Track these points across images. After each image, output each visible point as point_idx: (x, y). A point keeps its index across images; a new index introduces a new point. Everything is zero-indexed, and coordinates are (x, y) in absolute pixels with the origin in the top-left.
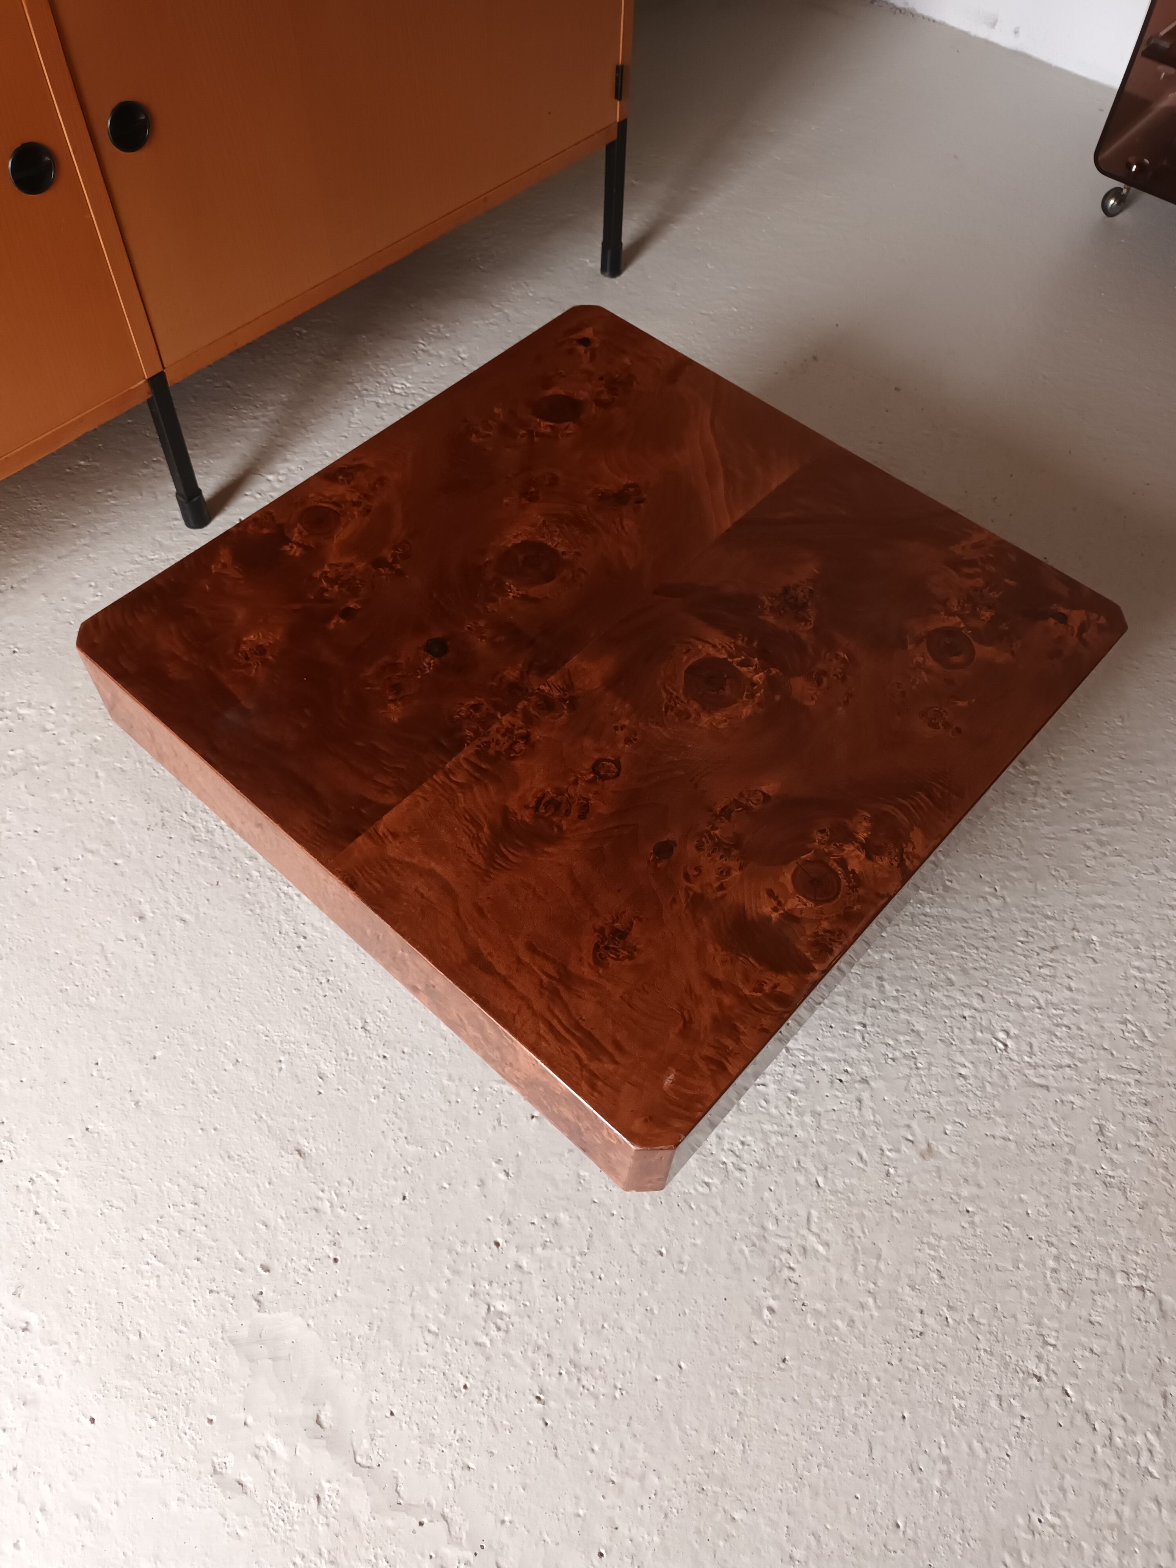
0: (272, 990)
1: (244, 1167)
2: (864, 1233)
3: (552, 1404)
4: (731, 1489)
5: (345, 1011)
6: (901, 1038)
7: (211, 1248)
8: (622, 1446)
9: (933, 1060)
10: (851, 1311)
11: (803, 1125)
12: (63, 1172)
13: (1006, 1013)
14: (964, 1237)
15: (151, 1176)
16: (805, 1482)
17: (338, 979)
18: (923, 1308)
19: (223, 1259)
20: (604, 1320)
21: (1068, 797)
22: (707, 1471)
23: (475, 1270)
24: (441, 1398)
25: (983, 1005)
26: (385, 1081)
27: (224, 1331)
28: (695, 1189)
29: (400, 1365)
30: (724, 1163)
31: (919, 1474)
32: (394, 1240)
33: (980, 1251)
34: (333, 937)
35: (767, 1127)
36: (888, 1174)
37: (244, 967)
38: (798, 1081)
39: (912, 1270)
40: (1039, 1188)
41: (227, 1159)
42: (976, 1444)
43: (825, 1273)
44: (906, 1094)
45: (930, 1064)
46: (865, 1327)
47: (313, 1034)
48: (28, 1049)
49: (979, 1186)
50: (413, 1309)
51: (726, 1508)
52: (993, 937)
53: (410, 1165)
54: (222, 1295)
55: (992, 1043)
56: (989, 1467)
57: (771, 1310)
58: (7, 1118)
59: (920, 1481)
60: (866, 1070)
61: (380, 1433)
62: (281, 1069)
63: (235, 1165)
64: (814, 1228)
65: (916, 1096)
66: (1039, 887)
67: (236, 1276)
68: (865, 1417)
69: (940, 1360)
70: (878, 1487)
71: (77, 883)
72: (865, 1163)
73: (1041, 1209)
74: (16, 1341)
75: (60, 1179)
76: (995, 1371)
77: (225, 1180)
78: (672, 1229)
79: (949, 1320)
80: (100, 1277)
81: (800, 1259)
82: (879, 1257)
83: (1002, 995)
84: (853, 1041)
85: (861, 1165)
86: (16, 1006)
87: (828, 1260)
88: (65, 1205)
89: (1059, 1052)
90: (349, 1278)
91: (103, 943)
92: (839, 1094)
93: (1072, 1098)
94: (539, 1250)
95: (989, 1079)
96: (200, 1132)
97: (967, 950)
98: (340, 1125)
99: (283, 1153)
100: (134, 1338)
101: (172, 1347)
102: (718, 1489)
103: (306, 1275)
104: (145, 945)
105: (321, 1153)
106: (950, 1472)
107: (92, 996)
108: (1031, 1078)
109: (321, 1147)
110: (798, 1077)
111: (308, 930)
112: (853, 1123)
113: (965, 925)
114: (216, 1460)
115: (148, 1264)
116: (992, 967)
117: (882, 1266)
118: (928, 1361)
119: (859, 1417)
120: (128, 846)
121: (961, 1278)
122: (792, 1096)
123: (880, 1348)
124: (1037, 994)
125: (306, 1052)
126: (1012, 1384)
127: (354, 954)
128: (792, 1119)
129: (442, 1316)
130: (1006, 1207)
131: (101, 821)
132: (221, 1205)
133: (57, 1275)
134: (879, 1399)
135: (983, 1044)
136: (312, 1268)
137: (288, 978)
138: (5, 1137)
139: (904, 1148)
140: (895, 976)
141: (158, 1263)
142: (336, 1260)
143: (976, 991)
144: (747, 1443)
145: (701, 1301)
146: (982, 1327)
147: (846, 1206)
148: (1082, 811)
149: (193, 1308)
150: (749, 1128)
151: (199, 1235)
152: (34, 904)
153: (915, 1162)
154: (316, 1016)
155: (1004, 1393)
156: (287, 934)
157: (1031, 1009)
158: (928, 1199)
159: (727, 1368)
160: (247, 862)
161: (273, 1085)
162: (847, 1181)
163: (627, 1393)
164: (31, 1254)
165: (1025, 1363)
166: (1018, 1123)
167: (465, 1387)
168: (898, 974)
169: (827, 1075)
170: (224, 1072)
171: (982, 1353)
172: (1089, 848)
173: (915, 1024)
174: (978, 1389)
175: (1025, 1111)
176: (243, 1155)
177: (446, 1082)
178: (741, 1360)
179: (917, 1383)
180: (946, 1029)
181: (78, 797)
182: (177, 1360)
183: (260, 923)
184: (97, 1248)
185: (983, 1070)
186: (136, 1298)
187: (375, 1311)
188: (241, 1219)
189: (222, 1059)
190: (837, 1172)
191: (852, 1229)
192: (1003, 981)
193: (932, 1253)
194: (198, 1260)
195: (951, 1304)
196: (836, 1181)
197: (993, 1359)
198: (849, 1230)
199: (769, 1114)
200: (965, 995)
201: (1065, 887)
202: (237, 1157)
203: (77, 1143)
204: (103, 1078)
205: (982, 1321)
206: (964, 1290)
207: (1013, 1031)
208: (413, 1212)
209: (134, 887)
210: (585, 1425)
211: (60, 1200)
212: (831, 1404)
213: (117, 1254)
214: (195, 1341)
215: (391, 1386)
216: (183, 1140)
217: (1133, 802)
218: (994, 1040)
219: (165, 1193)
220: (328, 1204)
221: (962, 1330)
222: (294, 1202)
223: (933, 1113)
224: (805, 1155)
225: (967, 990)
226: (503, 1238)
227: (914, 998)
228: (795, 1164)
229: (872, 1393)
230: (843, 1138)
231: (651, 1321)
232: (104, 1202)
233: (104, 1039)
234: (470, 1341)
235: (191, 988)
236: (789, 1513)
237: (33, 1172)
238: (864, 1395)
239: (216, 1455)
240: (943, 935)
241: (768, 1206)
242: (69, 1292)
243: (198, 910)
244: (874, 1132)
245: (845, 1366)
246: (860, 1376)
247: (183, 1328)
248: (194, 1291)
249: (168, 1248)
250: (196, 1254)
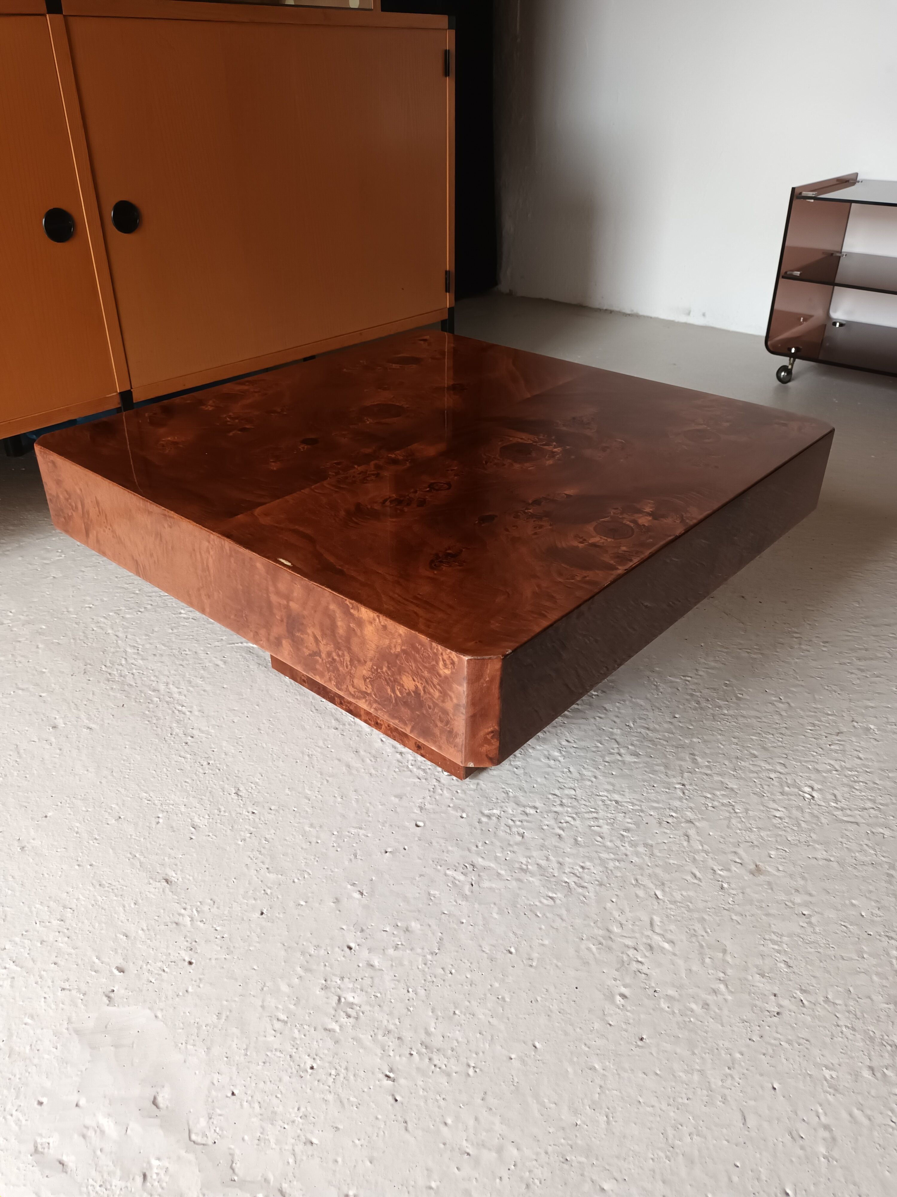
0: (158, 771)
1: (113, 892)
2: (706, 932)
3: (402, 1081)
4: (597, 1159)
5: (221, 783)
6: (718, 793)
7: (70, 954)
8: (476, 1119)
9: (748, 807)
10: (704, 996)
11: (637, 854)
13: (807, 775)
14: (805, 935)
15: (24, 901)
16: (678, 1151)
18: (776, 992)
19: (80, 962)
20: (456, 1008)
21: (827, 645)
22: (570, 1142)
23: (328, 968)
25: (786, 770)
26: (252, 829)
27: (69, 1021)
28: (540, 902)
29: (246, 1049)
30: (566, 882)
31: (801, 1142)
32: (249, 945)
33: (822, 945)
34: (216, 736)
35: (604, 855)
36: (722, 888)
37: (136, 756)
38: (628, 823)
39: (759, 962)
40: (867, 895)
41: (98, 887)
42: (856, 1112)
43: (674, 965)
44: (729, 830)
45: (747, 810)
46: (720, 1009)
47: (191, 799)
49: (810, 895)
50: (263, 1001)
51: (594, 1178)
52: (786, 728)
53: (270, 888)
54: (74, 992)
55: (800, 795)
56: (876, 1134)
57: (623, 996)
59: (802, 1148)
60: (689, 814)
61: (219, 1111)
62: (158, 823)
63: (105, 891)
64: (657, 930)
65: (738, 831)
66: (817, 697)
67: (90, 976)
68: (733, 1088)
69: (803, 1037)
70: (758, 1155)
72: (700, 880)
73: (874, 911)
76: (861, 1044)
77: (93, 902)
78: (520, 932)
79: (804, 1001)
81: (647, 954)
82: (724, 951)
83: (801, 763)
84: (675, 795)
85: (696, 881)
87: (675, 955)
89: (862, 799)
90: (202, 977)
91: (18, 743)
92: (668, 831)
93: (881, 831)
94: (391, 951)
95: (803, 819)
96: (77, 867)
97: (764, 735)
98: (207, 860)
99: (151, 881)
101: (14, 1038)
102: (583, 1159)
104: (54, 744)
105: (187, 881)
106: (834, 1139)
108: (840, 817)
109: (188, 876)
110: (629, 821)
111: (195, 732)
112: (683, 852)
113: (759, 720)
114: (39, 1140)
115: (5, 968)
116: (789, 746)
117: (729, 958)
118: (790, 1037)
119: (728, 1088)
120: (53, 685)
121: (809, 967)
122: (624, 833)
123: (738, 1027)
124: (832, 762)
125: (183, 810)
126: (882, 1056)
128: (626, 849)
129: (292, 1007)
130: (840, 910)
131: (34, 672)
132: (86, 921)
134: (745, 1071)
135: (791, 795)
136: (166, 969)
137: (173, 763)
139: (733, 868)
140: (705, 753)
141: (15, 968)
142: (190, 963)
143: (778, 761)
144: (611, 1115)
145: (552, 989)
146: (839, 1007)
147: (686, 912)
148: (841, 653)
149: (43, 1003)
150: (587, 857)
151: (60, 944)
153: (746, 878)
154: (195, 786)
155: (874, 1064)
156: (177, 735)
157: (830, 771)
158: (764, 905)
159: (583, 1047)
160: (150, 693)
161: (149, 834)
162: (684, 893)
163: (481, 1070)
165: (891, 1038)
166: (836, 848)
167: (312, 1068)
168: (707, 751)
169: (655, 818)
170: (107, 826)
171: (844, 1029)
172: (852, 673)
173: (728, 783)
174: (848, 1061)
175: (840, 839)
176: (114, 883)
177: (307, 829)
178: (597, 1039)
179: (782, 1056)
180: (756, 786)
181: (19, 659)
182: (17, 1049)
183: (155, 728)
185: (795, 813)
187: (225, 1003)
189: (106, 817)
190: (673, 887)
191: (694, 930)
192: (800, 754)
193: (776, 947)
194: (55, 964)
195: (804, 988)
196: (674, 894)
197: (856, 1034)
198: (693, 931)
199: (605, 846)
200: (769, 764)
201: (839, 696)
202: (107, 885)
205: (837, 1002)
206: (814, 977)
207: (816, 786)
208: (270, 924)
209: (53, 709)
210: (437, 1101)
212: (696, 1077)
214: (38, 1031)
215: (234, 1069)
216: (60, 873)
217: (880, 647)
218: (801, 793)
219: (35, 913)
220: (189, 919)
221: (819, 1010)
222: (156, 918)
223: (755, 843)
224: (642, 875)
225: (770, 760)
226: (356, 942)
227: (724, 766)
228: (634, 882)
229: (736, 1066)
230: (676, 862)
231: (503, 1007)
234: (319, 1027)
235: (87, 770)
236: (664, 1182)
238: (729, 1068)
239: (41, 1135)
240: (741, 727)
241: (611, 913)
243: (103, 721)
244: (704, 857)
245: (705, 1043)
246: (723, 1052)
247: (29, 1021)
248: (46, 989)
249: (27, 955)
250: (54, 959)
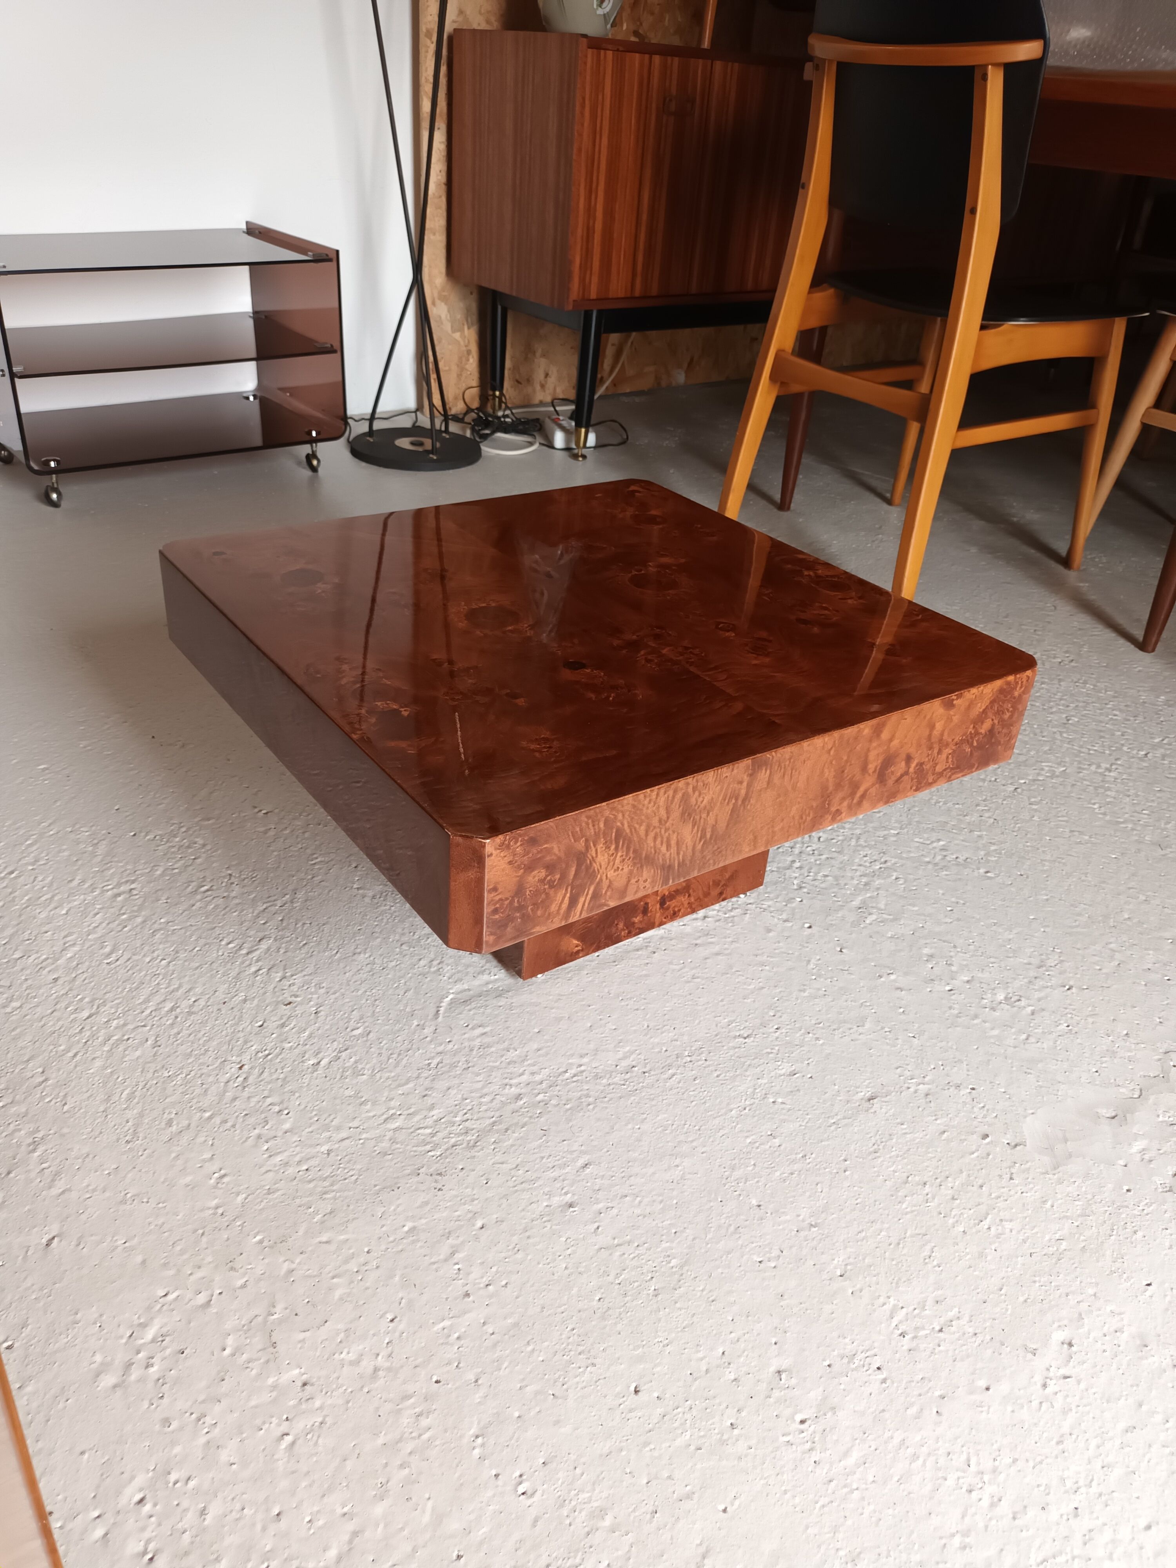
0: (692, 1099)
3: (1071, 983)
4: (1110, 915)
5: (725, 1048)
7: (969, 1176)
8: (1094, 955)
10: (984, 841)
12: (892, 1301)
15: (896, 1219)
16: (1098, 884)
17: (688, 1048)
19: (979, 1167)
20: (1005, 946)
22: (1101, 922)
23: (973, 1005)
24: (1079, 1041)
26: (802, 1032)
27: (1047, 1173)
29: (1057, 1060)
31: (1083, 842)
32: (952, 1048)
37: (659, 1118)
41: (878, 1154)
43: (958, 845)
46: (993, 839)
47: (748, 1073)
48: (733, 1335)
50: (1009, 1046)
51: (1123, 919)
53: (883, 1028)
54: (1013, 1171)
57: (988, 872)
58: (824, 1360)
61: (1112, 1081)
62: (783, 1103)
63: (884, 1148)
64: (927, 842)
67: (994, 1159)
71: (497, 1272)
74: (1083, 1353)
75: (901, 1306)
78: (933, 901)
80: (1007, 1272)
81: (949, 853)
86: (668, 1349)
87: (949, 842)
88: (930, 1302)
90: (988, 1082)
91: (596, 1247)
94: (954, 968)
96: (847, 1173)
98: (845, 1068)
99: (872, 1111)
100: (1064, 1245)
102: (1112, 920)
103: (988, 1110)
104: (610, 1205)
105: (872, 1085)
106: (1079, 832)
107: (669, 1262)
109: (866, 1084)
111: (624, 1064)
114: (1161, 1190)
115: (989, 1228)
118: (1013, 822)
120: (457, 1213)
123: (1006, 837)
125: (766, 1081)
127: (662, 1033)
129: (1013, 1030)
131: (405, 1241)
132: (925, 1164)
133: (1009, 1312)
136: (982, 1105)
137: (680, 1085)
138: (849, 1362)
141: (988, 1220)
142: (973, 1089)
144: (1079, 902)
145: (985, 900)
149: (1029, 1194)
151: (957, 1184)
152: (516, 1325)
154: (727, 1069)
156: (626, 1080)
159: (1031, 899)
160: (522, 1102)
161: (800, 1111)
163: (1056, 946)
164: (988, 1338)
167: (1067, 1026)
170: (782, 1148)
176: (873, 1141)
177: (806, 994)
178: (1024, 892)
181: (353, 1266)
183: (606, 1099)
184: (976, 1273)
186: (1024, 1241)
187: (1014, 1069)
188: (939, 1150)
189: (767, 1147)
202: (876, 1146)
203: (858, 1286)
204: (779, 1257)
208: (926, 1033)
209: (523, 1210)
210: (1083, 970)
211: (924, 1306)
212: (1047, 863)
213: (981, 1255)
214: (1059, 1196)
215: (1075, 1069)
216: (856, 1188)
219: (914, 1208)
220: (921, 1086)
222: (920, 1109)
226: (945, 986)
231: (1003, 925)
232: (926, 1263)
233: (729, 1253)
234: (1032, 1017)
235: (677, 1166)
236: (1120, 895)
237: (892, 1333)
239: (1156, 1189)
241: (913, 857)
242: (1026, 1301)
243: (574, 1151)
245: (1021, 852)
246: (1027, 848)
247: (1049, 1204)
248: (1012, 1192)
249: (972, 1211)
250: (975, 1188)
